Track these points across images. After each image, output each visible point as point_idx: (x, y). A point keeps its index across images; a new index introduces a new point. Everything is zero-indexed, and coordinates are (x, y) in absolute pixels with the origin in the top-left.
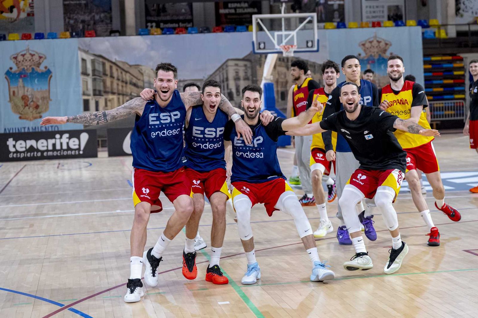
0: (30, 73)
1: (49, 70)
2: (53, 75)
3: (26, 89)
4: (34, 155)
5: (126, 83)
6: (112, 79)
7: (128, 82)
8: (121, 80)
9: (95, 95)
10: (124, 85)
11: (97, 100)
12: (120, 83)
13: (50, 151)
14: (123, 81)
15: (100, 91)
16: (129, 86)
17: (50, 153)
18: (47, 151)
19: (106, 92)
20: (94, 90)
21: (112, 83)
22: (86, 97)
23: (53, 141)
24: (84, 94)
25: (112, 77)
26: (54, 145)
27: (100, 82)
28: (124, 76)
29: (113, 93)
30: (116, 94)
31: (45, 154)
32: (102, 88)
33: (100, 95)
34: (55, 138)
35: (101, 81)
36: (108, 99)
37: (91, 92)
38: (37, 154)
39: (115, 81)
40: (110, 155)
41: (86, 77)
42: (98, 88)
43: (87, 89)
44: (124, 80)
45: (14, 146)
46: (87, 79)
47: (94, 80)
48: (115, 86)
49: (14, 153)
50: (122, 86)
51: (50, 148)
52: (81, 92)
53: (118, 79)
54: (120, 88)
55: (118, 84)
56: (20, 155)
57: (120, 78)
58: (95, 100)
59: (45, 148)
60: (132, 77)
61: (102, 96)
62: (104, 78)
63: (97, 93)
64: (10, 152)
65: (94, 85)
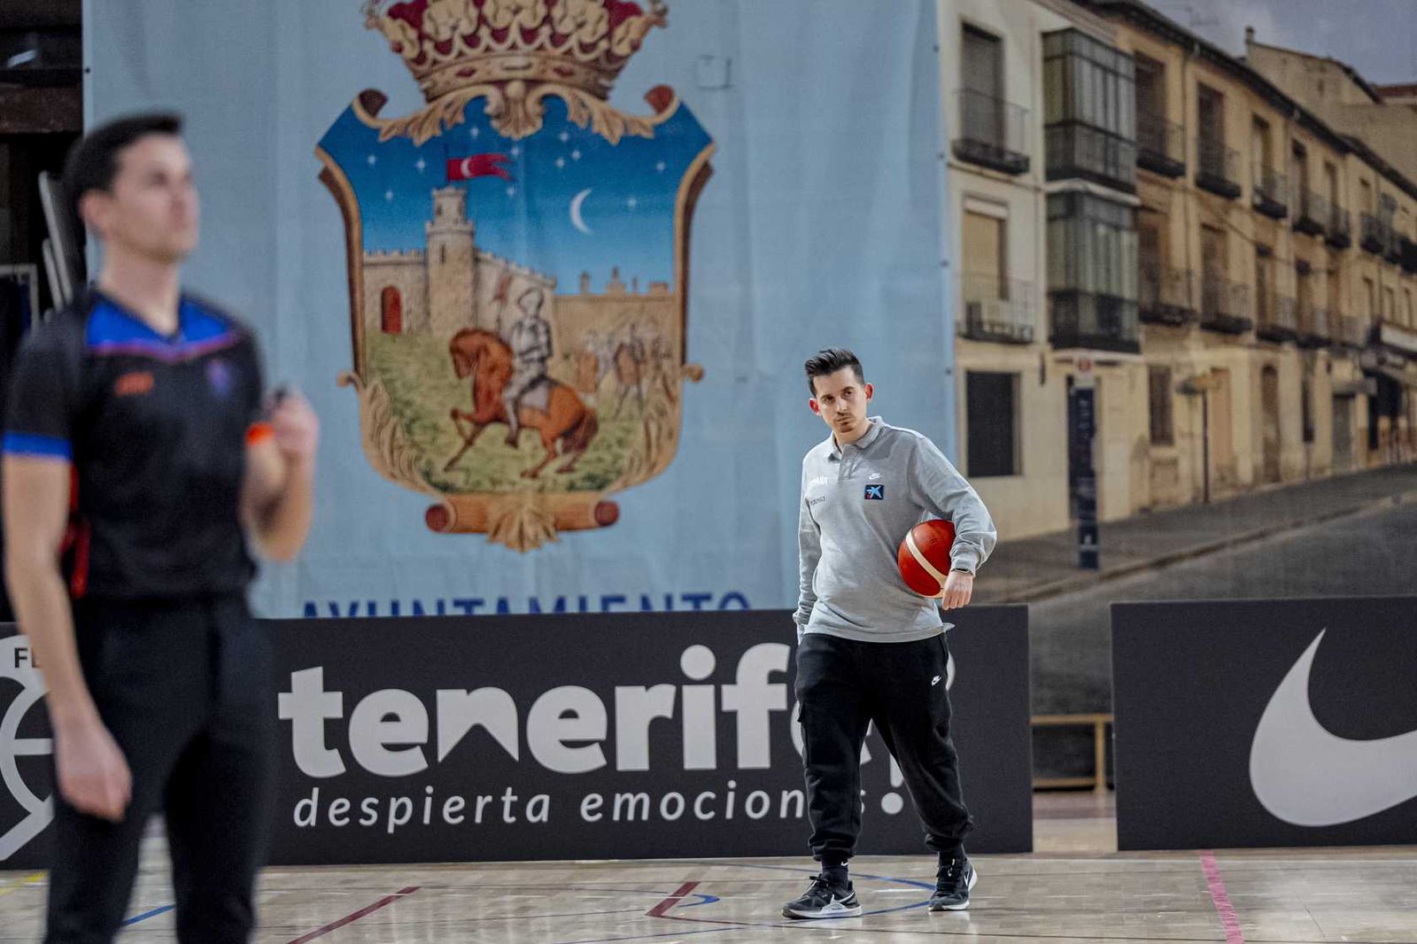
0: (527, 143)
1: (684, 114)
2: (719, 157)
3: (491, 278)
4: (494, 810)
5: (1338, 242)
6: (1217, 201)
7: (1356, 237)
8: (1293, 211)
9: (1063, 337)
10: (1319, 256)
11: (1084, 381)
12: (1285, 244)
13: (633, 781)
14: (1305, 227)
15: (1109, 305)
16: (1357, 264)
17: (631, 803)
18: (609, 780)
19: (1162, 317)
20: (1062, 298)
21: (1213, 232)
22: (991, 358)
23: (658, 700)
24: (974, 330)
25: (1215, 184)
26: (666, 734)
27: (1117, 228)
28: (1319, 183)
29: (1224, 328)
30: (1250, 337)
31: (589, 806)
32: (1127, 286)
33: (1113, 340)
34: (680, 680)
35: (1126, 218)
36: (1177, 378)
37: (1035, 316)
38: (518, 809)
39: (1244, 225)
40: (1131, 839)
41: (990, 185)
42: (1090, 283)
43: (1004, 294)
44: (1320, 215)
45: (336, 734)
46: (1003, 204)
47: (1064, 209)
48: (1240, 266)
49: (331, 788)
50: (1303, 269)
51: (634, 755)
52: (954, 314)
53: (1269, 209)
54: (1285, 282)
55: (1264, 252)
56: (383, 810)
57: (1286, 197)
58: (1070, 380)
59: (592, 759)
60: (1388, 187)
61: (1133, 348)
62: (1150, 192)
63: (1088, 319)
64: (304, 784)
65: (1062, 255)
